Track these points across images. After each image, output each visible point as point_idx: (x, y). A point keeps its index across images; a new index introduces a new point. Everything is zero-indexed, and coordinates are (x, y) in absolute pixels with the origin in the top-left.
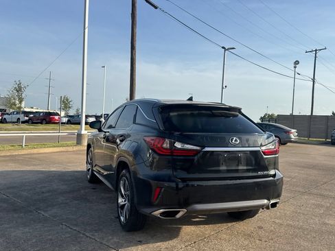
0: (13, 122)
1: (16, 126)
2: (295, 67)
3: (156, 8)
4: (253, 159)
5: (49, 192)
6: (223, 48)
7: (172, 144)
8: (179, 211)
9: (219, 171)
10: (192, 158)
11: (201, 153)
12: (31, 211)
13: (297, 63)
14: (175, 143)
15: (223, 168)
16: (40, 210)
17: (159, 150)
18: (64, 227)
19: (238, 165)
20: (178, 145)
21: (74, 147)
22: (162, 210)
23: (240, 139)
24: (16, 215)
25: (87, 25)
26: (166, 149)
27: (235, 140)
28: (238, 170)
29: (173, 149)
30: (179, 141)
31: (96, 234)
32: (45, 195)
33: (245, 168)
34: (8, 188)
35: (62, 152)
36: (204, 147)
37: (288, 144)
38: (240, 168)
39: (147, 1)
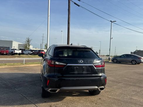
0: (27, 54)
1: (27, 56)
3: (79, 6)
4: (90, 69)
5: (23, 81)
7: (55, 63)
8: (57, 90)
9: (74, 74)
10: (62, 68)
11: (66, 66)
15: (76, 72)
17: (50, 65)
20: (57, 63)
22: (50, 89)
23: (83, 60)
24: (5, 90)
25: (49, 15)
26: (53, 64)
27: (81, 61)
28: (83, 73)
29: (55, 65)
30: (57, 61)
32: (21, 83)
33: (86, 72)
34: (9, 80)
36: (67, 64)
37: (141, 64)
38: (84, 72)
39: (75, 3)
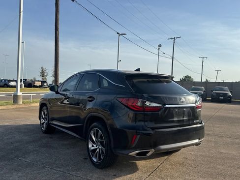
2: (159, 49)
4: (192, 112)
6: (118, 33)
7: (144, 103)
8: (149, 151)
9: (173, 122)
10: (157, 112)
11: (163, 109)
12: (12, 159)
13: (160, 46)
14: (146, 102)
16: (20, 157)
17: (134, 107)
18: (50, 169)
19: (183, 118)
21: (13, 106)
27: (183, 99)
28: (183, 120)
29: (144, 107)
30: (149, 101)
31: (78, 173)
35: (5, 109)
36: (165, 105)
38: (185, 118)
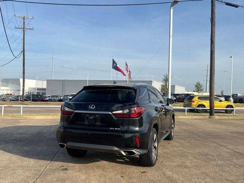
3: (237, 6)
11: (74, 113)
14: (65, 107)
15: (86, 123)
19: (96, 122)
23: (96, 105)
26: (62, 111)
27: (92, 107)
28: (96, 125)
33: (100, 124)
39: (227, 4)
